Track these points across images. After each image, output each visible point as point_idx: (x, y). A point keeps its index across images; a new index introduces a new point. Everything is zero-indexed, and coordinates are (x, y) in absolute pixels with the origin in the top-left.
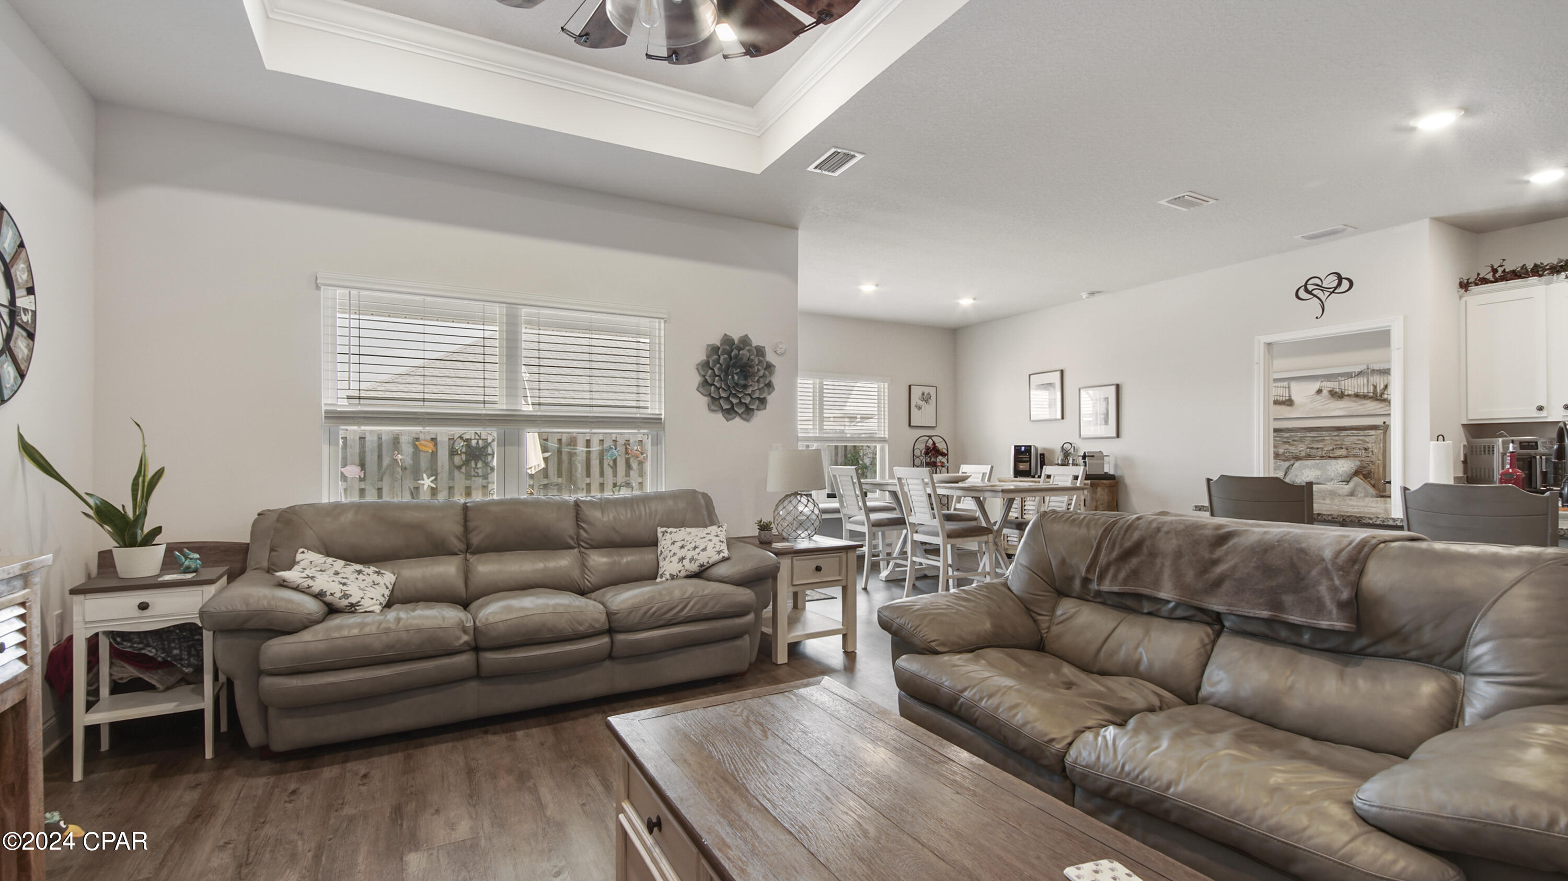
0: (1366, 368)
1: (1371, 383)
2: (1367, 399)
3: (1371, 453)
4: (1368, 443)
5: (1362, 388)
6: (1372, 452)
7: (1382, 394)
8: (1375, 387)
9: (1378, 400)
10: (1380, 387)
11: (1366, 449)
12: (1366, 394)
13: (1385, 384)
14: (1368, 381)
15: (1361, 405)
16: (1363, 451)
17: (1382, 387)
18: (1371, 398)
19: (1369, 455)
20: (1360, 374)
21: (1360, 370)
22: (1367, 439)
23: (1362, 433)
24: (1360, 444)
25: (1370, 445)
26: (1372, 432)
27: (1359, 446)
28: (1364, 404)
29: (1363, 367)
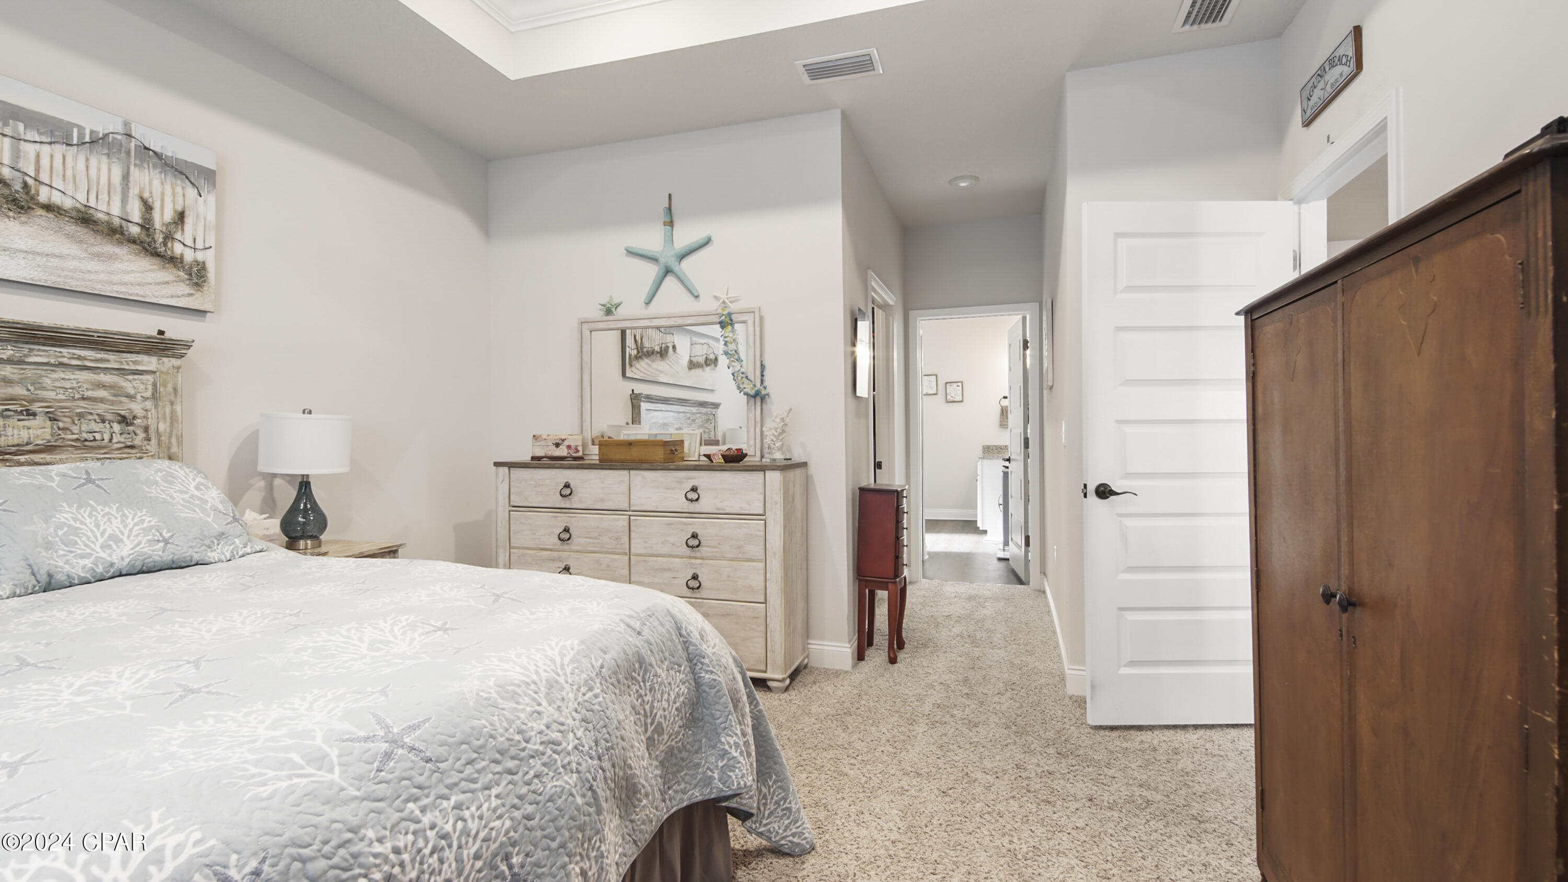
0: (120, 128)
1: (134, 191)
2: (120, 243)
3: (142, 435)
4: (131, 397)
5: (104, 196)
6: (146, 429)
7: (168, 237)
8: (147, 207)
9: (156, 254)
10: (163, 216)
11: (124, 420)
12: (117, 222)
13: (179, 209)
14: (126, 177)
15: (98, 256)
16: (117, 427)
17: (169, 216)
18: (133, 241)
19: (138, 441)
20: (96, 142)
21: (101, 131)
22: (128, 384)
23: (113, 360)
24: (102, 400)
25: (137, 408)
26: (149, 362)
27: (101, 408)
28: (112, 257)
29: (112, 125)
